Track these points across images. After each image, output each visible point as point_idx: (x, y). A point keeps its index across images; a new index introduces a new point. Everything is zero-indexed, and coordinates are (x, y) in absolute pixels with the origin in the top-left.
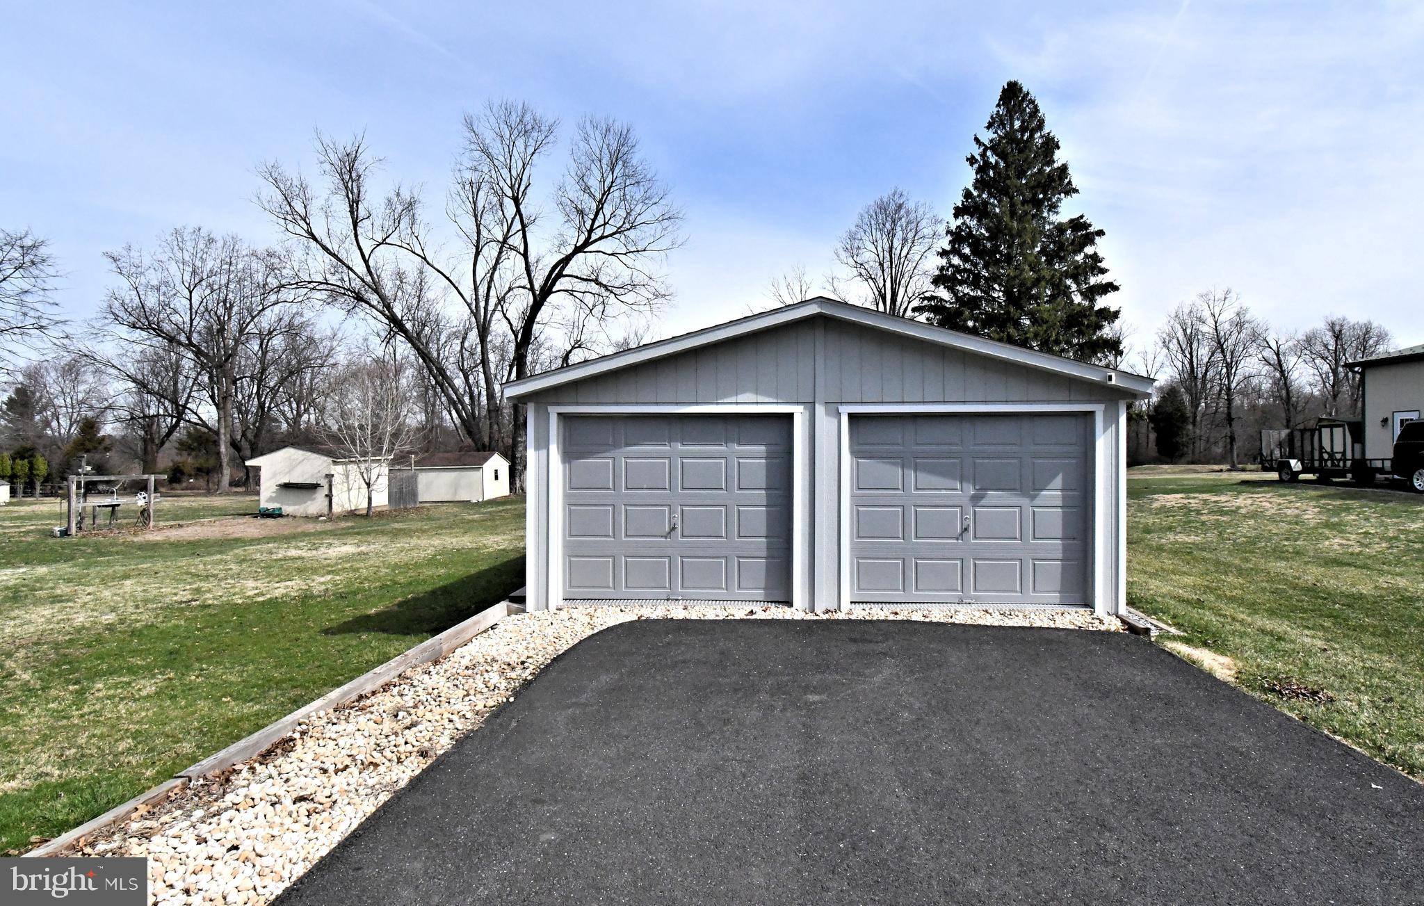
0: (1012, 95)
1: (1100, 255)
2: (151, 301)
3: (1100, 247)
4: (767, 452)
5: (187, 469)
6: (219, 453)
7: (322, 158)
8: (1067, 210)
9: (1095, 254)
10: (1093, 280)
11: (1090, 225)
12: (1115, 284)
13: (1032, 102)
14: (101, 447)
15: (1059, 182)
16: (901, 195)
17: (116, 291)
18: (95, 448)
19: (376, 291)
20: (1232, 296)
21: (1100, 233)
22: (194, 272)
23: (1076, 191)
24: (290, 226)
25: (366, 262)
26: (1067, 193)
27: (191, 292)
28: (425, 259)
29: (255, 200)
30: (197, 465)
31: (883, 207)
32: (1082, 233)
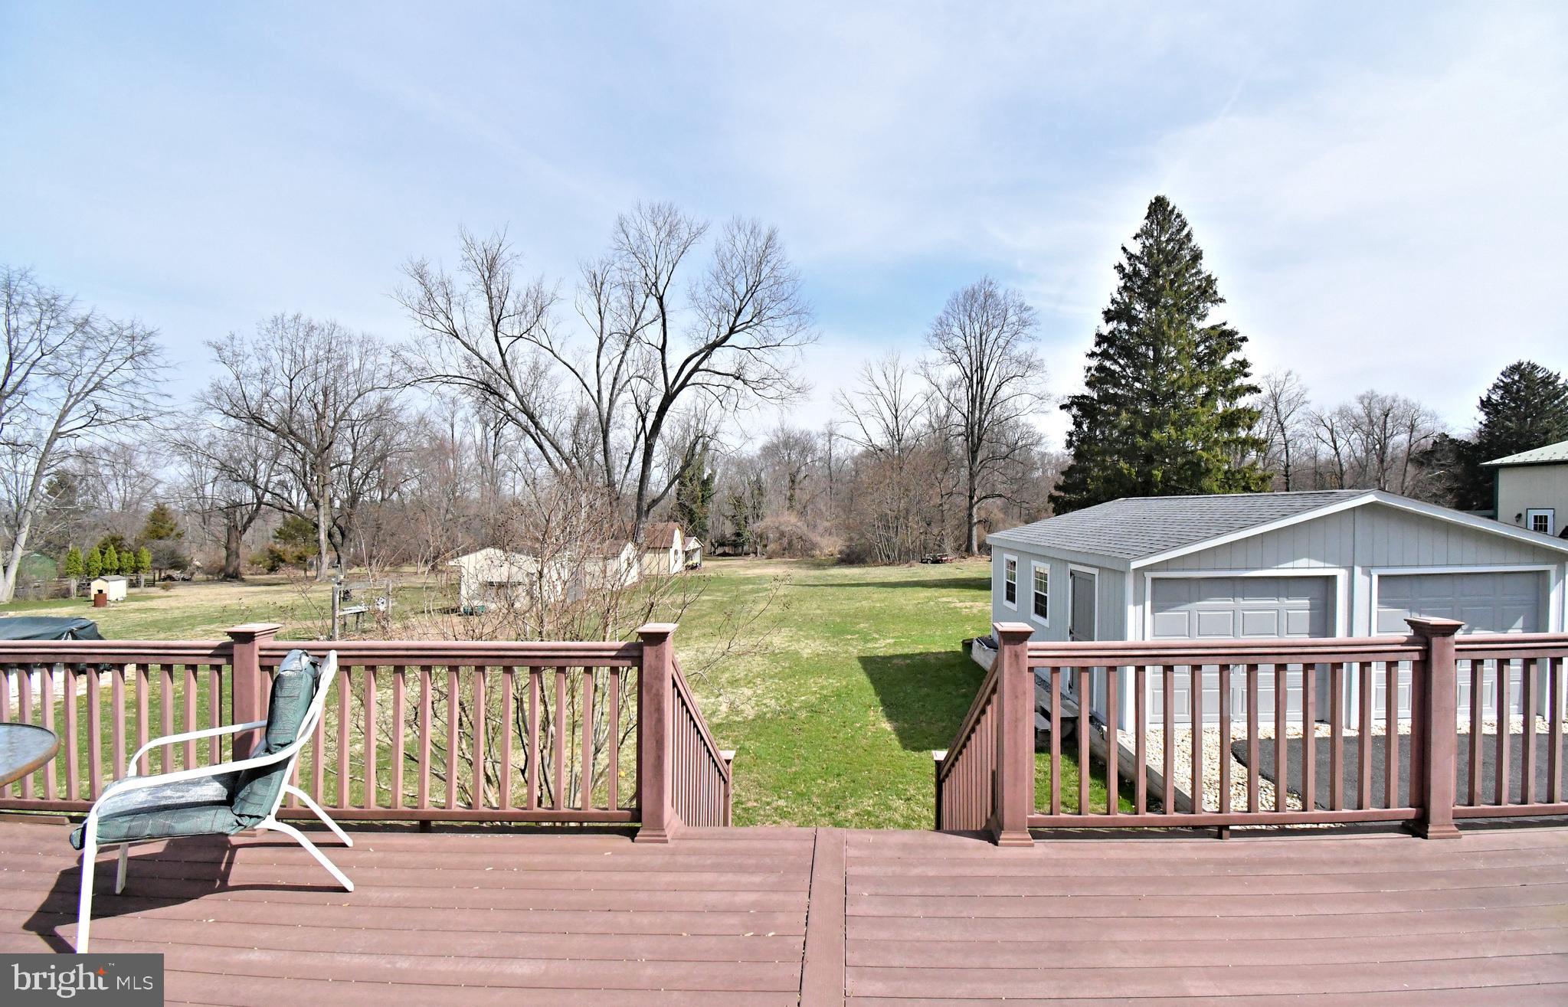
0: (1159, 208)
1: (1249, 360)
2: (254, 391)
3: (1245, 352)
4: (1311, 604)
5: (288, 558)
6: (318, 541)
7: (466, 255)
8: (1214, 316)
9: (1245, 360)
10: (1238, 382)
11: (1237, 333)
12: (1259, 387)
13: (1179, 216)
14: (174, 533)
15: (1207, 291)
16: (991, 283)
17: (221, 380)
18: (168, 535)
19: (512, 386)
20: (1293, 376)
21: (1244, 339)
22: (294, 361)
23: (1222, 300)
24: (428, 322)
25: (503, 355)
26: (1214, 302)
27: (291, 380)
28: (552, 351)
29: (394, 295)
30: (296, 554)
31: (972, 296)
32: (1229, 339)
